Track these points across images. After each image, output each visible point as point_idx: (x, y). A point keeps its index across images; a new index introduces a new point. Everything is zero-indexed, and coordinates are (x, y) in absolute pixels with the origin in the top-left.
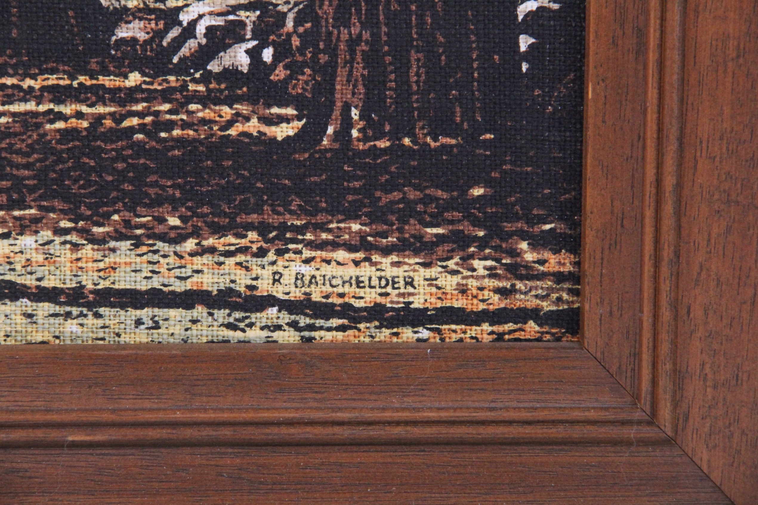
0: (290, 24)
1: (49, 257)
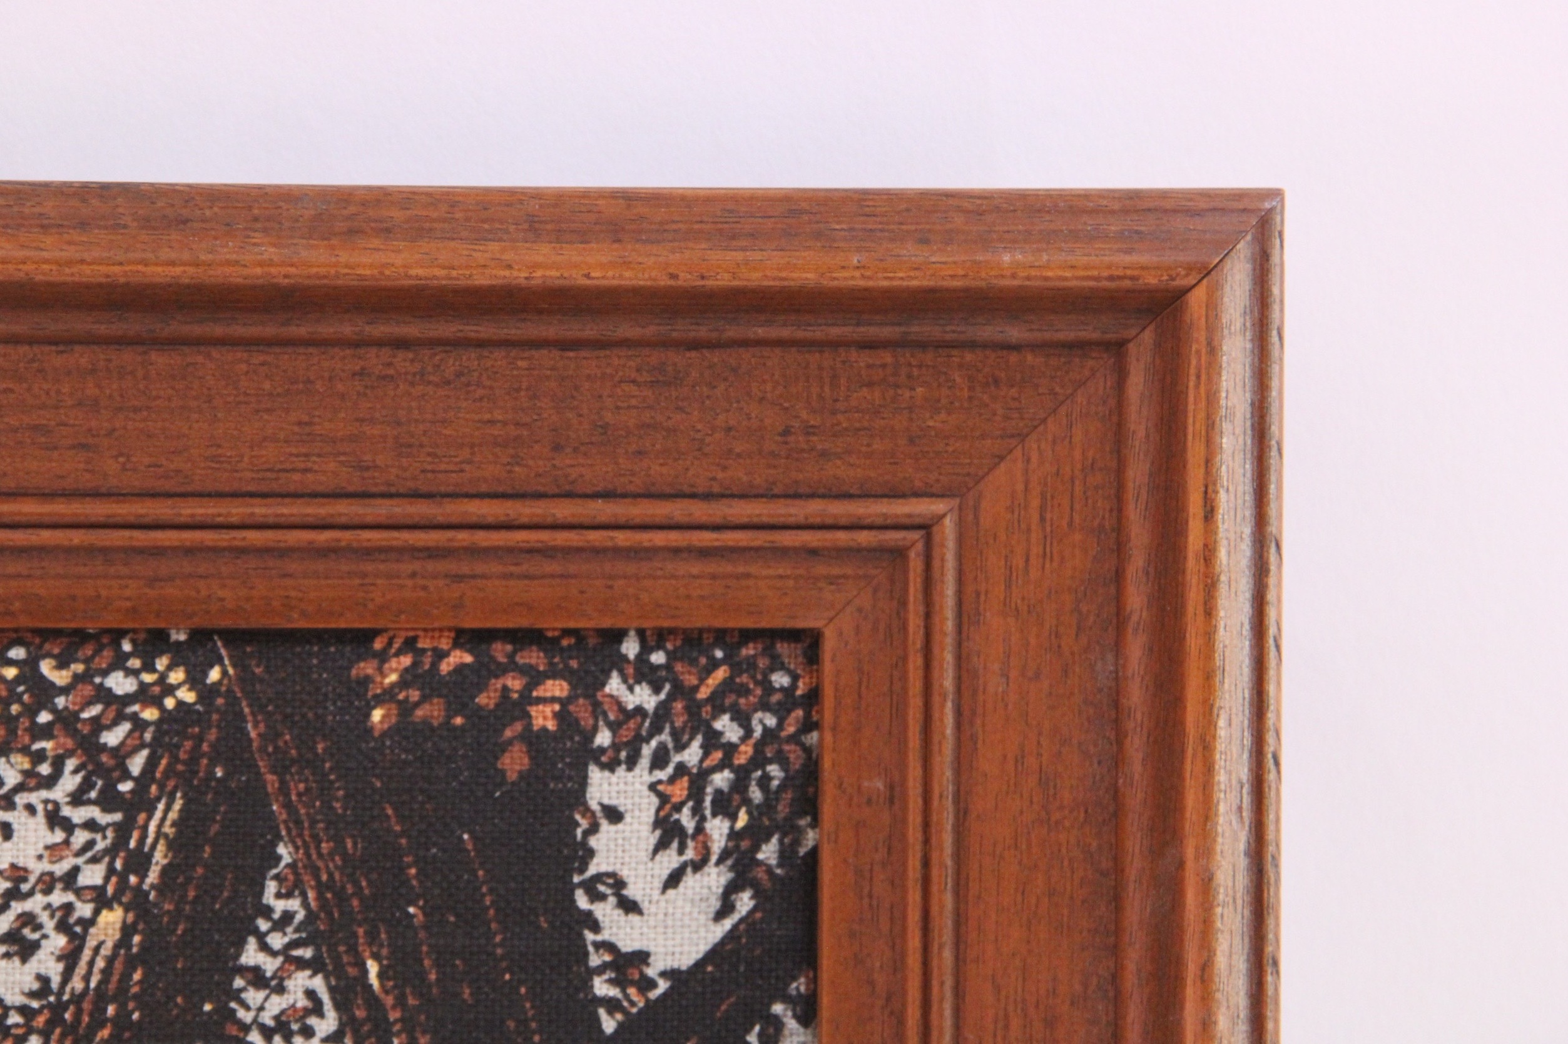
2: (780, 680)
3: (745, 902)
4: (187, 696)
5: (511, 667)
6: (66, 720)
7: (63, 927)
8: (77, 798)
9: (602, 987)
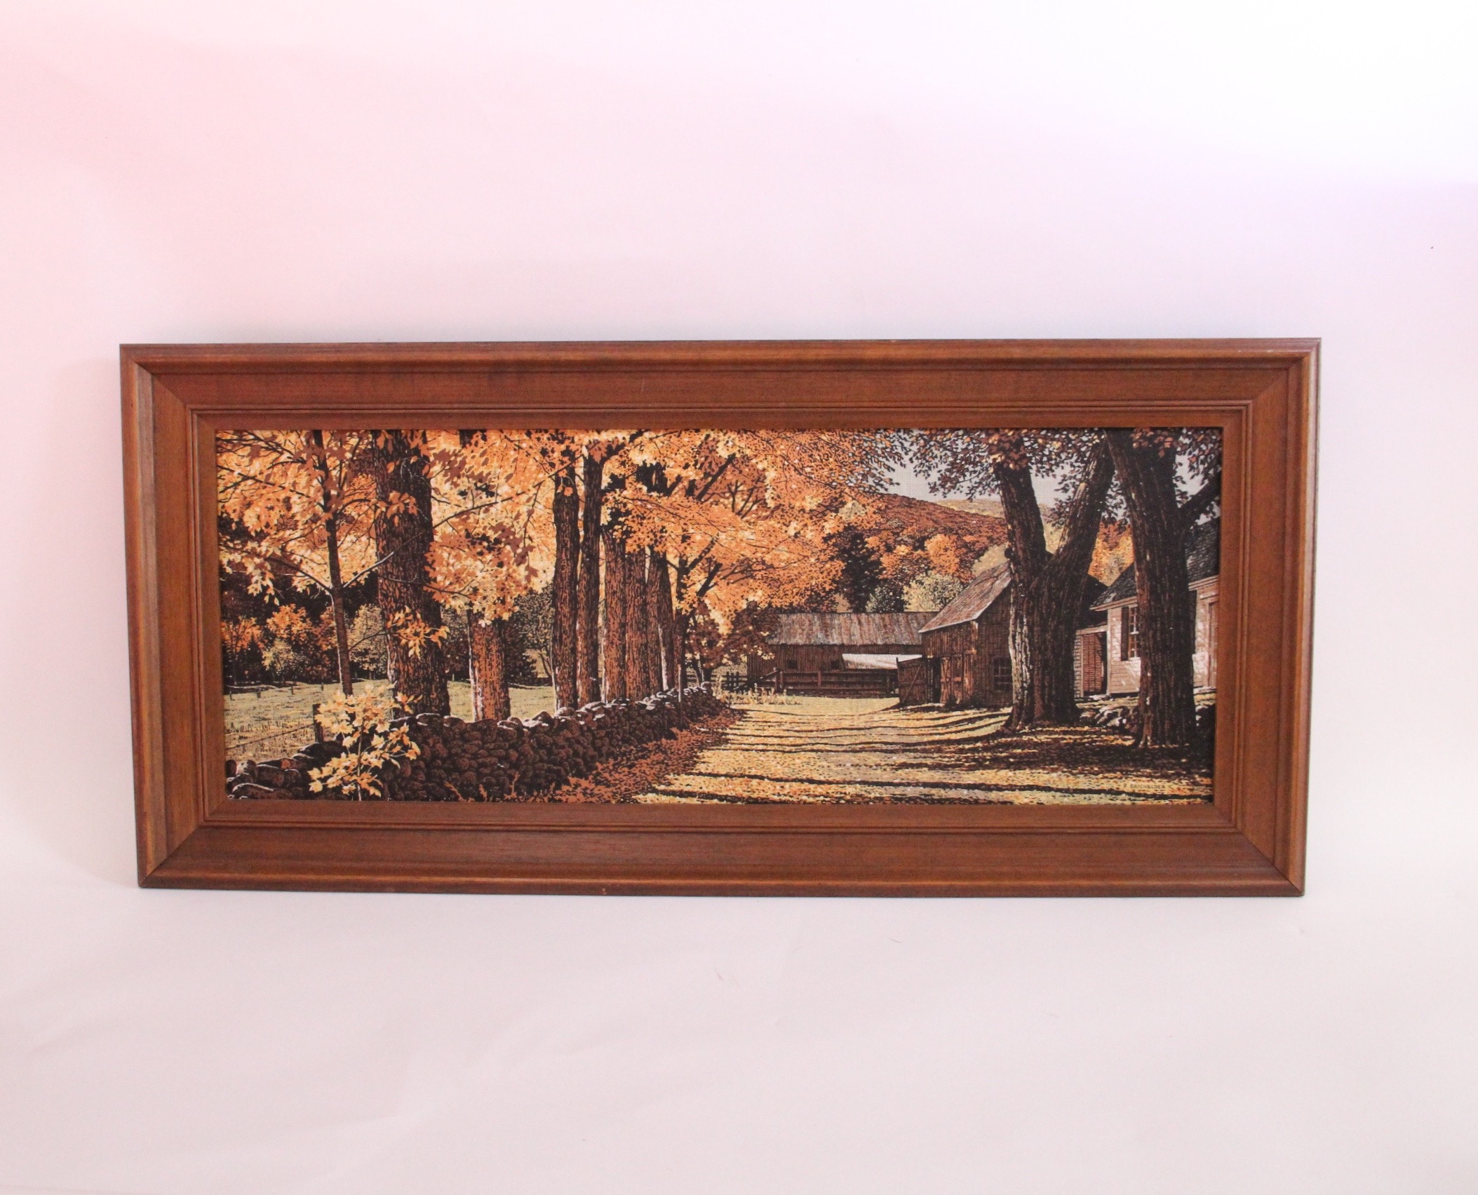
0: (1131, 712)
1: (1060, 779)
2: (1214, 437)
3: (1206, 482)
4: (1098, 441)
5: (1161, 435)
6: (1074, 446)
7: (1073, 486)
8: (1076, 461)
9: (1178, 499)
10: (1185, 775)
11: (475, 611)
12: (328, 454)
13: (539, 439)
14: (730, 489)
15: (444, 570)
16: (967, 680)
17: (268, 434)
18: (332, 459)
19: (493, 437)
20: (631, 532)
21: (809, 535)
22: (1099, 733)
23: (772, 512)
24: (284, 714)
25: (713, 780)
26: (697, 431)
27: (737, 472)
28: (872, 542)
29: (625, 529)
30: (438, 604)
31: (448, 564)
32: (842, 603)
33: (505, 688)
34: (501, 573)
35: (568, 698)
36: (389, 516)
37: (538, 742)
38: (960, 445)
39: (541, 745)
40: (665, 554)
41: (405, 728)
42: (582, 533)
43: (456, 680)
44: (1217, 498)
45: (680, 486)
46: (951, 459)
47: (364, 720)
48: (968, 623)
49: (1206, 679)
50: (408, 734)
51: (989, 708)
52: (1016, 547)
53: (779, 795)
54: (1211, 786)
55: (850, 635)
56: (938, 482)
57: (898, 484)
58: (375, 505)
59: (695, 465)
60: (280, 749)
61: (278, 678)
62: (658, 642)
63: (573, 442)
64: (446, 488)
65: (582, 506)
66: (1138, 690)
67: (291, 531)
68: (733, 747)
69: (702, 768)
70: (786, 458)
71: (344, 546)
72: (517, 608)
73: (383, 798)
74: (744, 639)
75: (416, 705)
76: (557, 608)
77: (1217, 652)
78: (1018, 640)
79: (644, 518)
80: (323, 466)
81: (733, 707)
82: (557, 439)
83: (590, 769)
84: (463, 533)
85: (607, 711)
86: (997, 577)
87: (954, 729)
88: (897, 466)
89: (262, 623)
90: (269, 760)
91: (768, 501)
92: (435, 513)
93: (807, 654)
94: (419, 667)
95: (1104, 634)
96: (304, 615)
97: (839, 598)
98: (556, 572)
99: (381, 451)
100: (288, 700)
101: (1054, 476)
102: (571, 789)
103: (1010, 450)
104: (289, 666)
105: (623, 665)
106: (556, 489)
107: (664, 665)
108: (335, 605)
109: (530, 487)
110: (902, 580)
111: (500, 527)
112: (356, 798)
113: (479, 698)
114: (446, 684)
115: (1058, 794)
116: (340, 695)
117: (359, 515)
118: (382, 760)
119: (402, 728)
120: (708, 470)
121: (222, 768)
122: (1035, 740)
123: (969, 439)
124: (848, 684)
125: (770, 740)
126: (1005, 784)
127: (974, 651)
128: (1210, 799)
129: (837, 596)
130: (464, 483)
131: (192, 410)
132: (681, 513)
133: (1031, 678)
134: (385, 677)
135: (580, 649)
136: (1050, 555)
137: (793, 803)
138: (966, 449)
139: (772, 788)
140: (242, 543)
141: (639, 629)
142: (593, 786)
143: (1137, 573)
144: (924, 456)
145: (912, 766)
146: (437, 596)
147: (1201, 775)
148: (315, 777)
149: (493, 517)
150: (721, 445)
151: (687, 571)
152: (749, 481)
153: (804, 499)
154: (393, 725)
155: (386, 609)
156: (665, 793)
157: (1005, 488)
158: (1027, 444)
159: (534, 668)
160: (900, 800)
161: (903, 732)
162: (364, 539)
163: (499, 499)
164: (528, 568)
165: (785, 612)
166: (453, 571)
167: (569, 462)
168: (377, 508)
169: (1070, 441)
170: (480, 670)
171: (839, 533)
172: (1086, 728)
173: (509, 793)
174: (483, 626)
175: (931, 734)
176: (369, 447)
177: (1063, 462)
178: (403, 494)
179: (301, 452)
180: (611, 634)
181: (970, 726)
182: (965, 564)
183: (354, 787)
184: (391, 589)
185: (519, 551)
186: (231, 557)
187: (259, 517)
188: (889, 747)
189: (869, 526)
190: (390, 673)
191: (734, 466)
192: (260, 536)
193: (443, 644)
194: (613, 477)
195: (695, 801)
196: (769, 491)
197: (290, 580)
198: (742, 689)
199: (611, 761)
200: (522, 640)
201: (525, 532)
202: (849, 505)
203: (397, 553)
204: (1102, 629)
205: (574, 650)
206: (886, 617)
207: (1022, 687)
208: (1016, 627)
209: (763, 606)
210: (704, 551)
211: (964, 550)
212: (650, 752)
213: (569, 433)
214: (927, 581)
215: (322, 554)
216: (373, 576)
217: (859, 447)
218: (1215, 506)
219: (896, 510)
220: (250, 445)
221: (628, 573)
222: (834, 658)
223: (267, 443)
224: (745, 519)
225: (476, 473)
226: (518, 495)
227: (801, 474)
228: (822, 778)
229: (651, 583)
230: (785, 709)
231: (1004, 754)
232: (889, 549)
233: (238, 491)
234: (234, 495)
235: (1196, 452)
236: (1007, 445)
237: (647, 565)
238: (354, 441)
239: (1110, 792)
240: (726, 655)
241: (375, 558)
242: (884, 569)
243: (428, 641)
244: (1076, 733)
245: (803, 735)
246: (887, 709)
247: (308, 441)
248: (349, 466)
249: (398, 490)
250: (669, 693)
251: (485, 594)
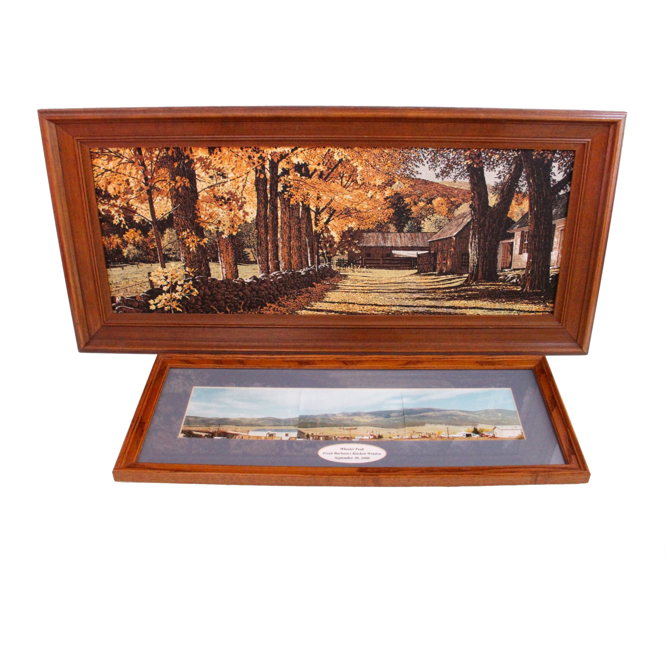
0: (521, 277)
1: (488, 305)
2: (571, 155)
3: (565, 175)
4: (517, 155)
5: (546, 153)
6: (505, 157)
7: (504, 176)
8: (506, 164)
9: (552, 183)
10: (542, 303)
11: (220, 231)
12: (145, 159)
13: (247, 151)
14: (340, 175)
15: (204, 212)
16: (449, 263)
17: (115, 149)
18: (147, 161)
19: (224, 150)
20: (292, 195)
21: (378, 197)
22: (506, 286)
23: (360, 186)
24: (135, 277)
25: (332, 305)
26: (324, 147)
27: (343, 167)
28: (407, 200)
29: (289, 194)
30: (202, 228)
31: (206, 210)
32: (392, 228)
33: (236, 265)
34: (231, 214)
35: (265, 269)
36: (176, 187)
37: (252, 288)
38: (451, 156)
39: (253, 290)
40: (309, 205)
41: (191, 282)
42: (269, 196)
43: (213, 261)
44: (569, 183)
45: (316, 173)
46: (446, 162)
47: (172, 279)
48: (451, 237)
49: (556, 262)
50: (192, 285)
51: (458, 274)
52: (475, 203)
53: (362, 311)
54: (553, 307)
55: (396, 242)
56: (440, 173)
57: (421, 174)
58: (169, 182)
59: (323, 164)
60: (135, 292)
61: (131, 261)
62: (306, 245)
63: (263, 152)
64: (203, 174)
65: (269, 183)
66: (525, 267)
67: (130, 195)
68: (341, 290)
69: (327, 299)
70: (367, 161)
71: (156, 202)
72: (240, 230)
73: (183, 312)
74: (346, 244)
75: (195, 273)
76: (258, 230)
77: (562, 251)
78: (473, 245)
79: (298, 189)
80: (143, 164)
81: (341, 273)
82: (256, 151)
83: (276, 300)
84: (212, 195)
85: (283, 275)
86: (465, 217)
87: (441, 283)
88: (420, 165)
89: (121, 236)
90: (131, 296)
91: (358, 181)
92: (198, 186)
93: (376, 251)
94: (195, 256)
95: (513, 243)
96: (140, 233)
97: (391, 226)
98: (257, 213)
99: (170, 157)
100: (136, 270)
101: (495, 171)
102: (267, 308)
103: (475, 158)
104: (135, 256)
105: (290, 255)
106: (256, 175)
107: (309, 255)
108: (154, 228)
109: (244, 174)
110: (421, 218)
111: (230, 193)
112: (171, 312)
113: (224, 270)
114: (208, 263)
115: (487, 310)
116: (160, 268)
117: (162, 187)
118: (181, 296)
119: (189, 283)
120: (330, 166)
121: (110, 300)
122: (478, 288)
123: (455, 153)
124: (394, 264)
125: (358, 288)
126: (463, 306)
127: (452, 249)
128: (552, 312)
129: (390, 225)
130: (212, 172)
131: (77, 140)
132: (316, 186)
133: (478, 261)
134: (180, 260)
135: (270, 248)
136: (490, 207)
137: (368, 314)
138: (454, 157)
139: (359, 308)
140: (108, 201)
141: (297, 239)
142: (278, 307)
143: (530, 216)
144: (433, 160)
145: (422, 299)
146: (201, 224)
147: (549, 303)
148: (152, 304)
149: (226, 188)
150: (336, 154)
151: (319, 213)
152: (349, 172)
153: (375, 180)
154: (185, 281)
155: (178, 230)
156: (310, 310)
157: (472, 177)
158: (483, 156)
159: (249, 256)
160: (416, 313)
161: (419, 284)
162: (165, 198)
163: (229, 180)
164: (244, 212)
165: (366, 232)
166: (209, 213)
167: (262, 162)
168: (170, 184)
169: (504, 154)
170: (223, 258)
171: (392, 196)
172: (501, 283)
173: (240, 310)
174: (224, 238)
175: (431, 285)
176: (165, 155)
177: (499, 165)
178: (182, 177)
179: (132, 158)
180: (284, 241)
181: (449, 282)
182: (450, 211)
183: (169, 308)
184: (180, 221)
185: (239, 204)
186: (104, 207)
187: (115, 189)
188: (412, 291)
189: (406, 193)
190: (182, 259)
191: (342, 164)
192: (116, 198)
193: (206, 246)
194: (283, 169)
195: (324, 313)
196: (359, 177)
197: (132, 218)
198: (345, 266)
199: (286, 297)
200: (243, 244)
201: (242, 195)
202: (397, 183)
203: (181, 205)
204: (511, 241)
205: (267, 249)
206: (413, 234)
207: (474, 266)
208: (472, 239)
209: (356, 229)
210: (327, 204)
211: (451, 205)
212: (303, 293)
213: (261, 148)
214: (432, 219)
215: (146, 206)
216: (171, 216)
217: (403, 156)
218: (568, 186)
219: (419, 186)
220: (107, 155)
221: (291, 214)
222: (389, 252)
223: (115, 154)
224: (347, 189)
225: (217, 167)
226: (238, 178)
227: (374, 169)
228: (381, 304)
229: (303, 218)
230: (365, 274)
231: (463, 294)
232: (415, 204)
233: (104, 177)
234: (102, 179)
235: (562, 161)
236: (474, 156)
237: (301, 210)
238: (157, 152)
239: (509, 310)
240: (338, 251)
241: (171, 207)
242: (413, 213)
243: (199, 245)
244: (496, 285)
245: (373, 285)
246: (412, 275)
247: (135, 153)
248: (156, 164)
249: (180, 176)
250: (311, 268)
251: (224, 223)
